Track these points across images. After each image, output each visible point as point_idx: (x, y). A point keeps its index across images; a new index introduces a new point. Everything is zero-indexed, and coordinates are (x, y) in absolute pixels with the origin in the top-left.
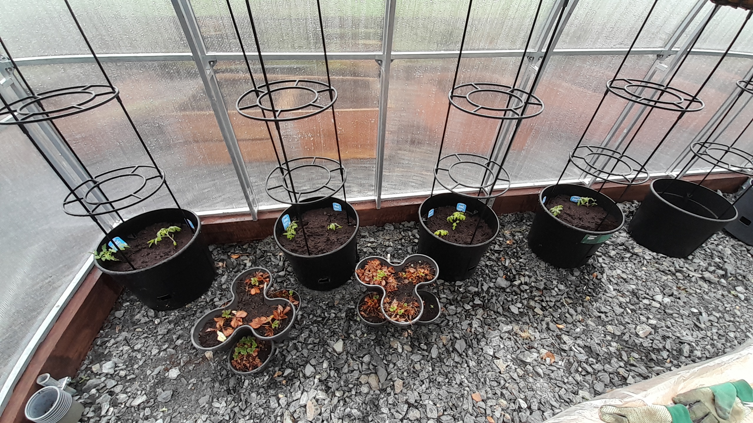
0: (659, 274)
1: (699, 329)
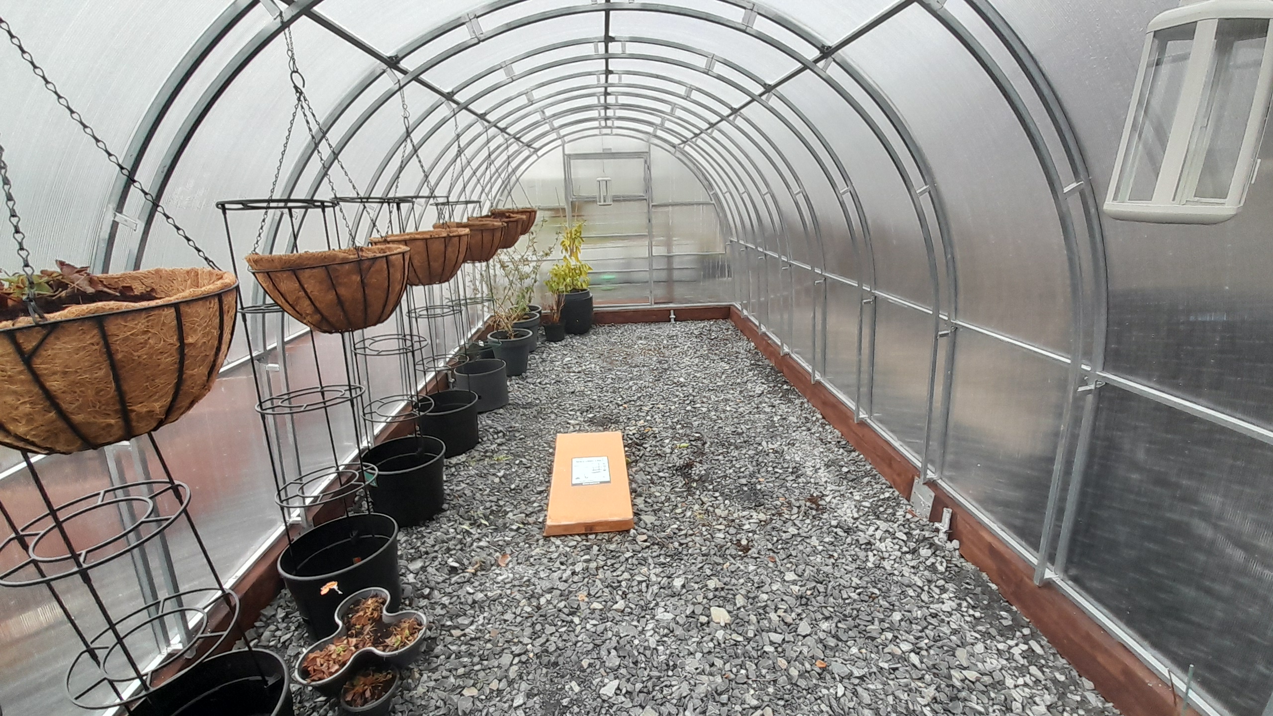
0: (481, 463)
1: (530, 467)
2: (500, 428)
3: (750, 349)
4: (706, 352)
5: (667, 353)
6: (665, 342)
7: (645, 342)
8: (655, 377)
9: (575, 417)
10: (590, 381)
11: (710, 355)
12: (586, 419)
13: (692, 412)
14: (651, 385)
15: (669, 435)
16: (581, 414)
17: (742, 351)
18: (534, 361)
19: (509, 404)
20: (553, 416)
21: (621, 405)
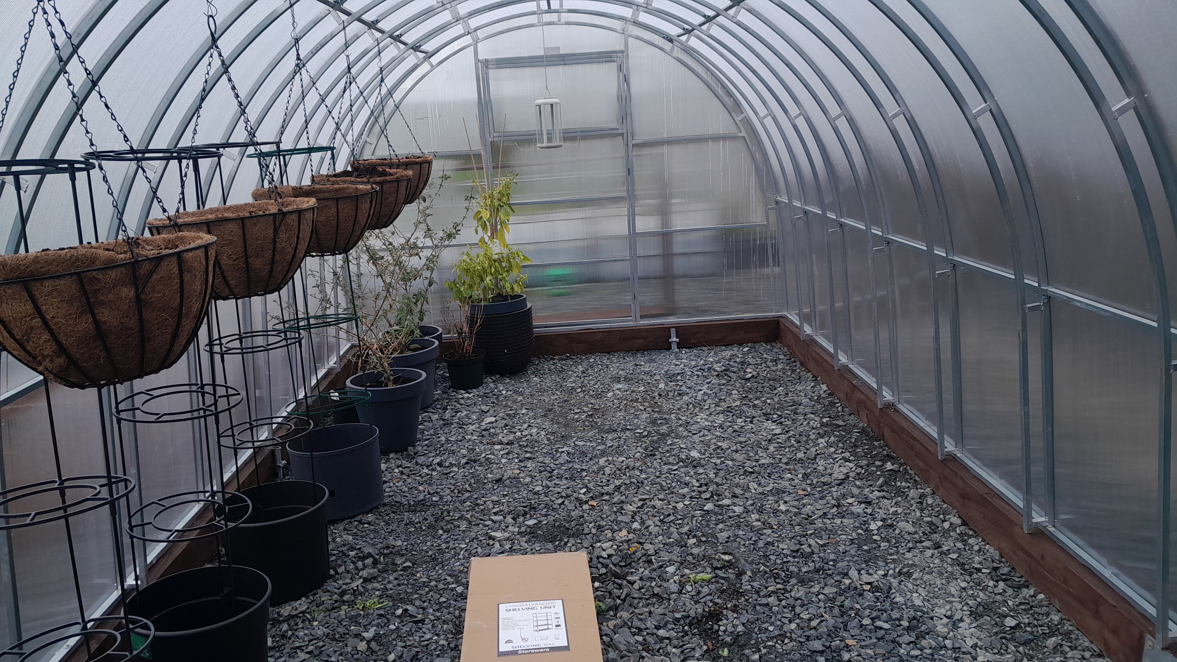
2: (368, 549)
3: (819, 397)
4: (738, 403)
5: (666, 406)
6: (662, 386)
7: (626, 387)
8: (646, 449)
9: (503, 526)
10: (530, 458)
11: (745, 408)
12: (523, 529)
13: (716, 514)
14: (638, 464)
15: (675, 558)
16: (514, 519)
17: (805, 401)
18: (430, 425)
19: (385, 505)
20: (463, 525)
21: (586, 502)
